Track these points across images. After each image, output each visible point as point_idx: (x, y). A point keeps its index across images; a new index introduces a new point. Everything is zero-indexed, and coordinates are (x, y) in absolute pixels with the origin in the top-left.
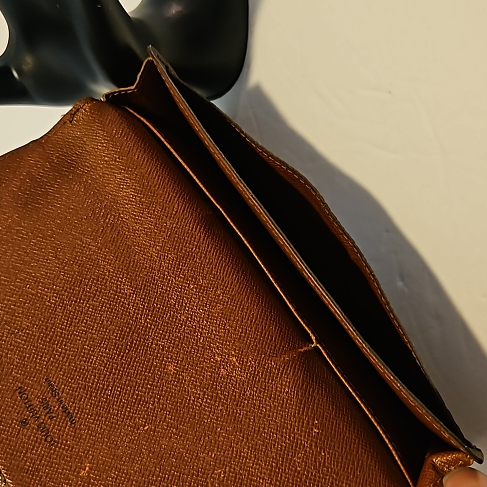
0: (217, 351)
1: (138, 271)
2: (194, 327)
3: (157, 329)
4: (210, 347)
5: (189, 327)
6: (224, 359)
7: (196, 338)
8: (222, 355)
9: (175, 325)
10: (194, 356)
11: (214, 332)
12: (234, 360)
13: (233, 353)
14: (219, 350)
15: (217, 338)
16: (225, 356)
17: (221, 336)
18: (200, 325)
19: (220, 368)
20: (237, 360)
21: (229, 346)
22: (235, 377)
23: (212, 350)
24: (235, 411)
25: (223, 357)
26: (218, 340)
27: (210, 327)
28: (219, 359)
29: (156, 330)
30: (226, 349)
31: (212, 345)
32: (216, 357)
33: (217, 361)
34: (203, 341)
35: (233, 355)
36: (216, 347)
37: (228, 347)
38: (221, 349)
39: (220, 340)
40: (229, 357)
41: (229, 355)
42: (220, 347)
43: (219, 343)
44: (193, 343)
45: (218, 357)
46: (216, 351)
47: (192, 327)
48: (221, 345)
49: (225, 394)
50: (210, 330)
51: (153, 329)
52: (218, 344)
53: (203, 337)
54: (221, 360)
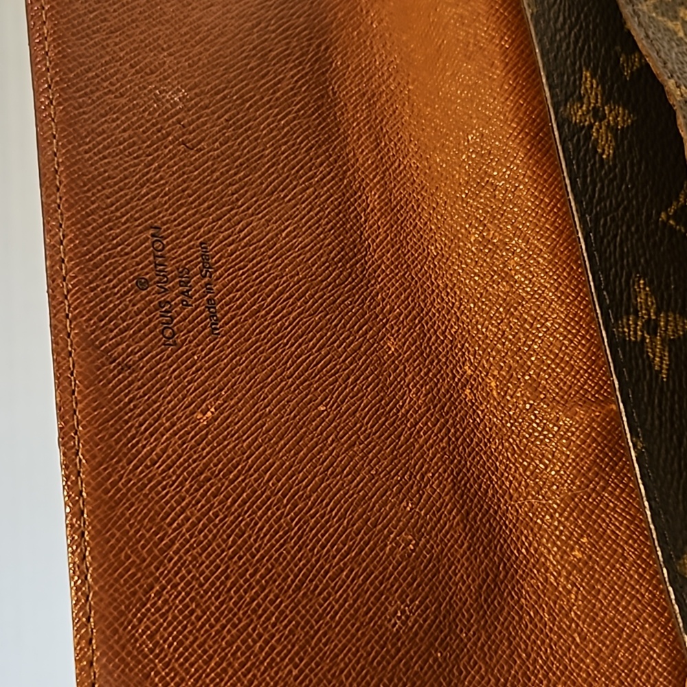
0: (472, 358)
1: (399, 182)
2: (450, 304)
3: (393, 277)
4: (463, 346)
5: (443, 300)
6: (478, 376)
7: (446, 323)
8: (476, 368)
9: (422, 287)
10: (433, 347)
11: (480, 327)
12: (493, 384)
13: (496, 373)
14: (475, 358)
15: (479, 338)
16: (481, 372)
17: (487, 337)
18: (461, 304)
19: (465, 386)
20: (497, 386)
21: (494, 358)
22: (482, 411)
23: (464, 353)
24: (463, 462)
25: (477, 372)
26: (481, 343)
27: (474, 316)
28: (469, 372)
29: (391, 280)
30: (487, 361)
31: (467, 345)
32: (466, 368)
33: (465, 372)
34: (455, 332)
35: (494, 376)
36: (472, 352)
37: (491, 359)
38: (479, 358)
39: (483, 341)
40: (486, 376)
41: (487, 373)
42: (480, 355)
43: (479, 346)
44: (439, 327)
45: (469, 368)
46: (470, 359)
47: (447, 303)
48: (481, 352)
49: (458, 430)
50: (474, 321)
51: (387, 275)
52: (477, 348)
53: (459, 326)
54: (471, 375)
